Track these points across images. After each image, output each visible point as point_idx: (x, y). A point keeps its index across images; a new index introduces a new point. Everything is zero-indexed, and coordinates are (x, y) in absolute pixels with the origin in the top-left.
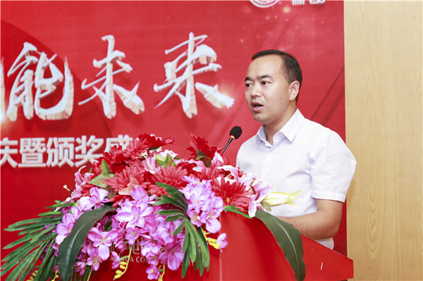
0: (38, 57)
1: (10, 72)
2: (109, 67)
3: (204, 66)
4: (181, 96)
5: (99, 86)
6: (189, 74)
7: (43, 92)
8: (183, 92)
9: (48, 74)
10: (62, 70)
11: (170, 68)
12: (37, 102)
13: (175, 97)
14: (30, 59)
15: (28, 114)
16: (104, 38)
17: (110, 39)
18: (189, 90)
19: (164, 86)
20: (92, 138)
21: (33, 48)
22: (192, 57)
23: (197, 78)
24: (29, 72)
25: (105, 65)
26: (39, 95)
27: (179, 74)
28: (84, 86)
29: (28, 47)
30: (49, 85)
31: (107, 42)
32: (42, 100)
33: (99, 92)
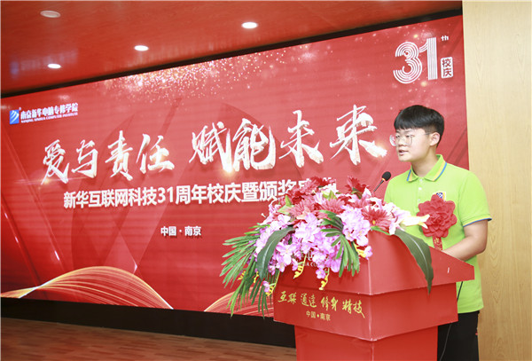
0: (252, 127)
1: (235, 139)
2: (299, 132)
3: (364, 128)
4: (349, 150)
5: (292, 145)
6: (354, 134)
7: (256, 151)
8: (350, 147)
9: (258, 139)
10: (268, 137)
11: (341, 130)
12: (252, 157)
13: (345, 151)
14: (247, 130)
15: (247, 166)
16: (294, 113)
17: (299, 113)
18: (355, 145)
19: (338, 143)
20: (289, 181)
21: (249, 122)
22: (355, 122)
23: (359, 137)
24: (247, 138)
25: (296, 131)
26: (253, 153)
27: (347, 134)
28: (282, 146)
29: (245, 121)
30: (259, 147)
31: (297, 115)
32: (255, 157)
33: (292, 150)
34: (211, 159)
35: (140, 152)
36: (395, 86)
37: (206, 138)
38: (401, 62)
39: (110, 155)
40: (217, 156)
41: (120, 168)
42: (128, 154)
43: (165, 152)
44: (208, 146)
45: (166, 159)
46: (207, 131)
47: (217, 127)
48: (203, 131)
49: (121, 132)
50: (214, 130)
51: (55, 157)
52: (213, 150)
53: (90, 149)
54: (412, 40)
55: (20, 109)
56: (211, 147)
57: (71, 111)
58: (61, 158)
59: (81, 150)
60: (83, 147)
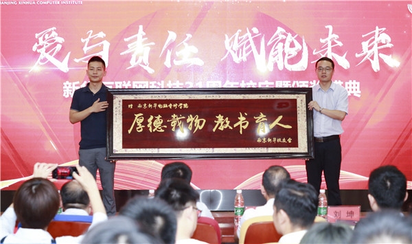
0: (287, 35)
1: (269, 43)
2: (330, 43)
3: (384, 44)
4: (371, 60)
6: (375, 49)
7: (289, 55)
8: (372, 58)
9: (292, 45)
10: (301, 44)
11: (365, 45)
12: (286, 60)
13: (368, 61)
14: (281, 37)
15: (281, 68)
16: (326, 27)
17: (330, 27)
18: (376, 57)
19: (362, 54)
21: (284, 31)
22: (377, 39)
23: (380, 51)
24: (281, 44)
25: (327, 42)
26: (287, 57)
27: (370, 48)
28: (314, 53)
29: (280, 29)
30: (294, 52)
31: (328, 29)
32: (288, 60)
34: (245, 59)
35: (165, 47)
36: (408, 16)
37: (239, 41)
39: (127, 48)
40: (251, 57)
41: (140, 61)
42: (149, 49)
43: (194, 49)
44: (242, 47)
45: (195, 56)
47: (251, 32)
48: (237, 34)
49: (141, 27)
50: (249, 34)
51: (49, 44)
52: (247, 52)
53: (101, 40)
56: (245, 49)
58: (59, 47)
59: (87, 40)
60: (90, 37)
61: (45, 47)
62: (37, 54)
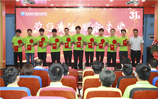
1: (94, 26)
2: (109, 26)
3: (123, 26)
5: (107, 28)
9: (100, 27)
10: (102, 26)
11: (118, 27)
14: (97, 24)
17: (109, 22)
19: (117, 29)
22: (121, 25)
23: (122, 28)
24: (97, 26)
27: (119, 27)
33: (107, 29)
36: (129, 19)
38: (131, 15)
39: (58, 27)
41: (61, 30)
42: (64, 27)
44: (87, 27)
46: (87, 24)
47: (89, 23)
48: (86, 24)
49: (62, 22)
50: (89, 24)
51: (39, 26)
53: (51, 25)
54: (133, 11)
55: (25, 12)
57: (44, 15)
59: (48, 25)
60: (49, 24)
61: (37, 27)
62: (35, 28)
